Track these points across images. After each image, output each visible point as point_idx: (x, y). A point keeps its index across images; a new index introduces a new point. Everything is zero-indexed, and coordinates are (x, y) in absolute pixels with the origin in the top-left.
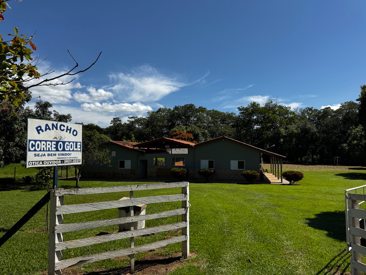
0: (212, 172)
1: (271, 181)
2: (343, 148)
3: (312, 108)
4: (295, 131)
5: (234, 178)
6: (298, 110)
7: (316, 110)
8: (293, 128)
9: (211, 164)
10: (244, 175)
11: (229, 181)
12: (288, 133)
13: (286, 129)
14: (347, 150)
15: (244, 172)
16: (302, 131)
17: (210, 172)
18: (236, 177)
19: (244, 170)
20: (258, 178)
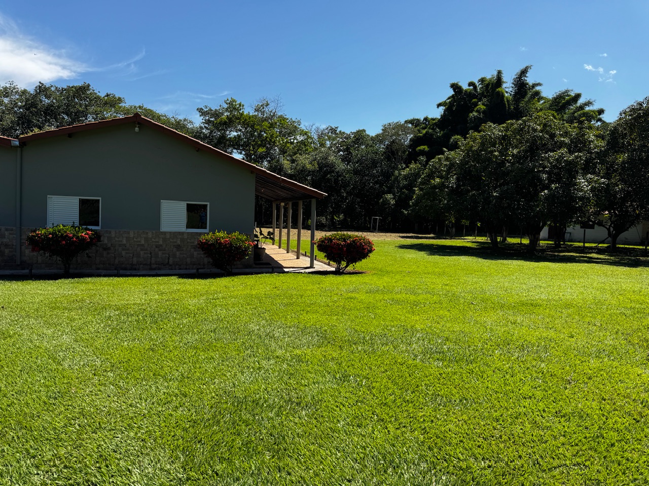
0: (83, 239)
1: (284, 264)
2: (386, 202)
3: (337, 128)
4: (309, 166)
5: (171, 259)
6: (313, 129)
7: (342, 133)
8: (305, 160)
9: (88, 212)
10: (206, 247)
11: (154, 266)
12: (296, 168)
13: (293, 161)
14: (393, 205)
15: (203, 238)
16: (321, 168)
17: (78, 237)
18: (178, 253)
19: (207, 231)
20: (248, 255)
